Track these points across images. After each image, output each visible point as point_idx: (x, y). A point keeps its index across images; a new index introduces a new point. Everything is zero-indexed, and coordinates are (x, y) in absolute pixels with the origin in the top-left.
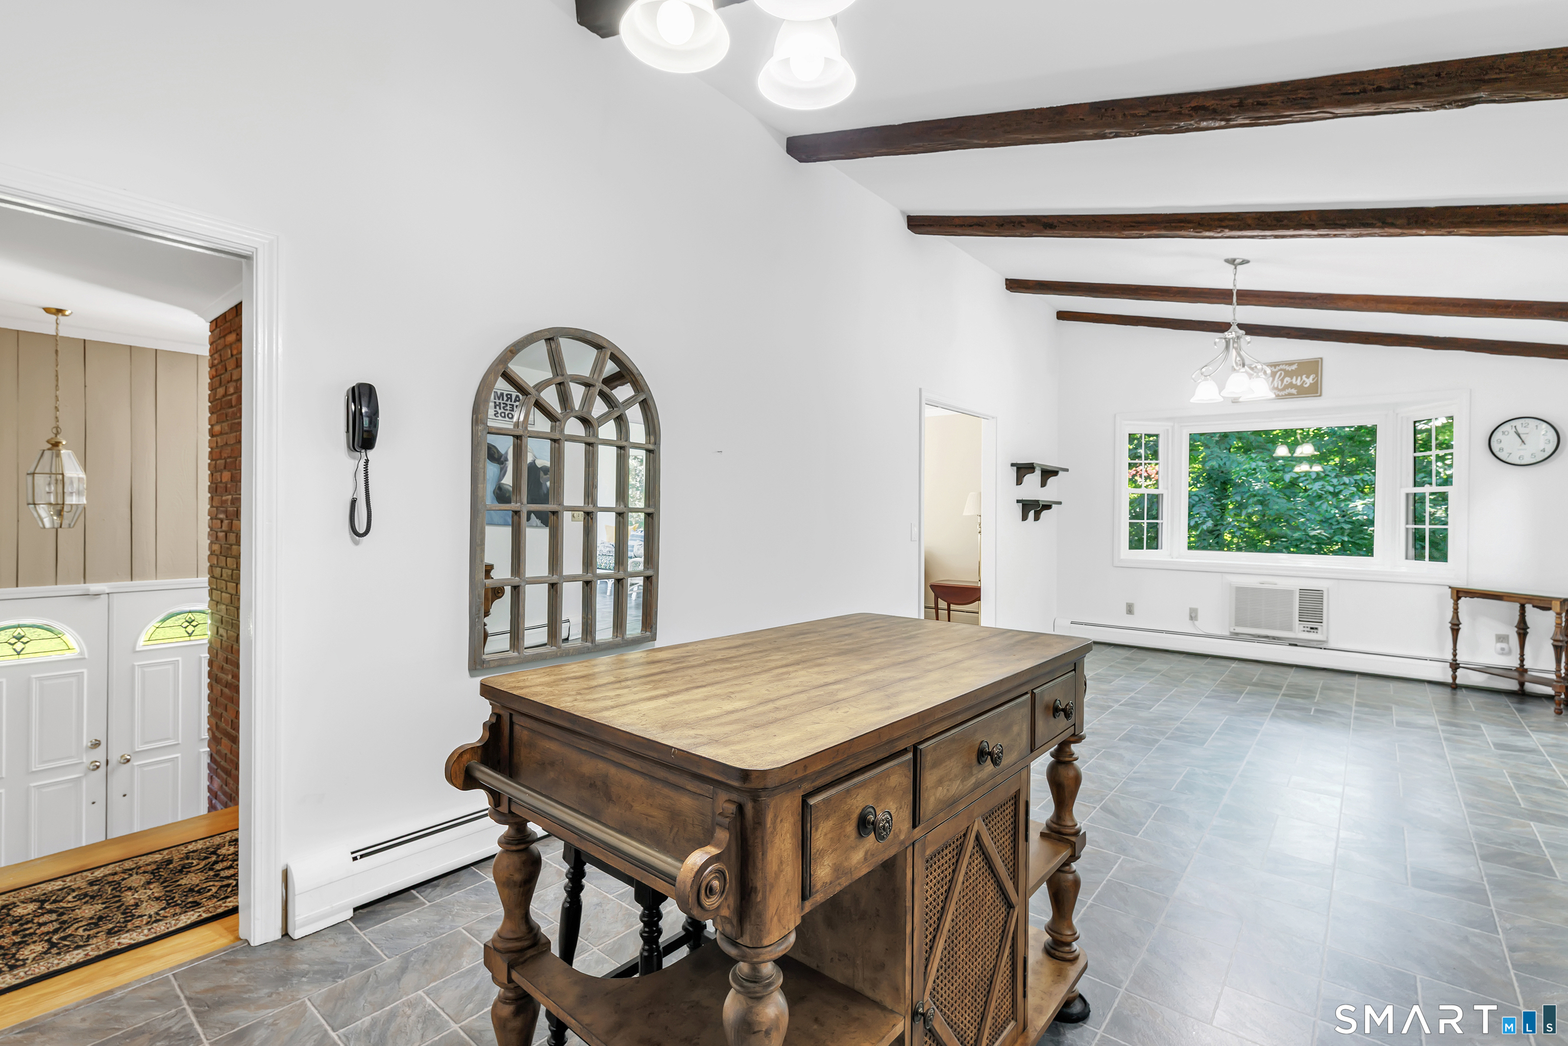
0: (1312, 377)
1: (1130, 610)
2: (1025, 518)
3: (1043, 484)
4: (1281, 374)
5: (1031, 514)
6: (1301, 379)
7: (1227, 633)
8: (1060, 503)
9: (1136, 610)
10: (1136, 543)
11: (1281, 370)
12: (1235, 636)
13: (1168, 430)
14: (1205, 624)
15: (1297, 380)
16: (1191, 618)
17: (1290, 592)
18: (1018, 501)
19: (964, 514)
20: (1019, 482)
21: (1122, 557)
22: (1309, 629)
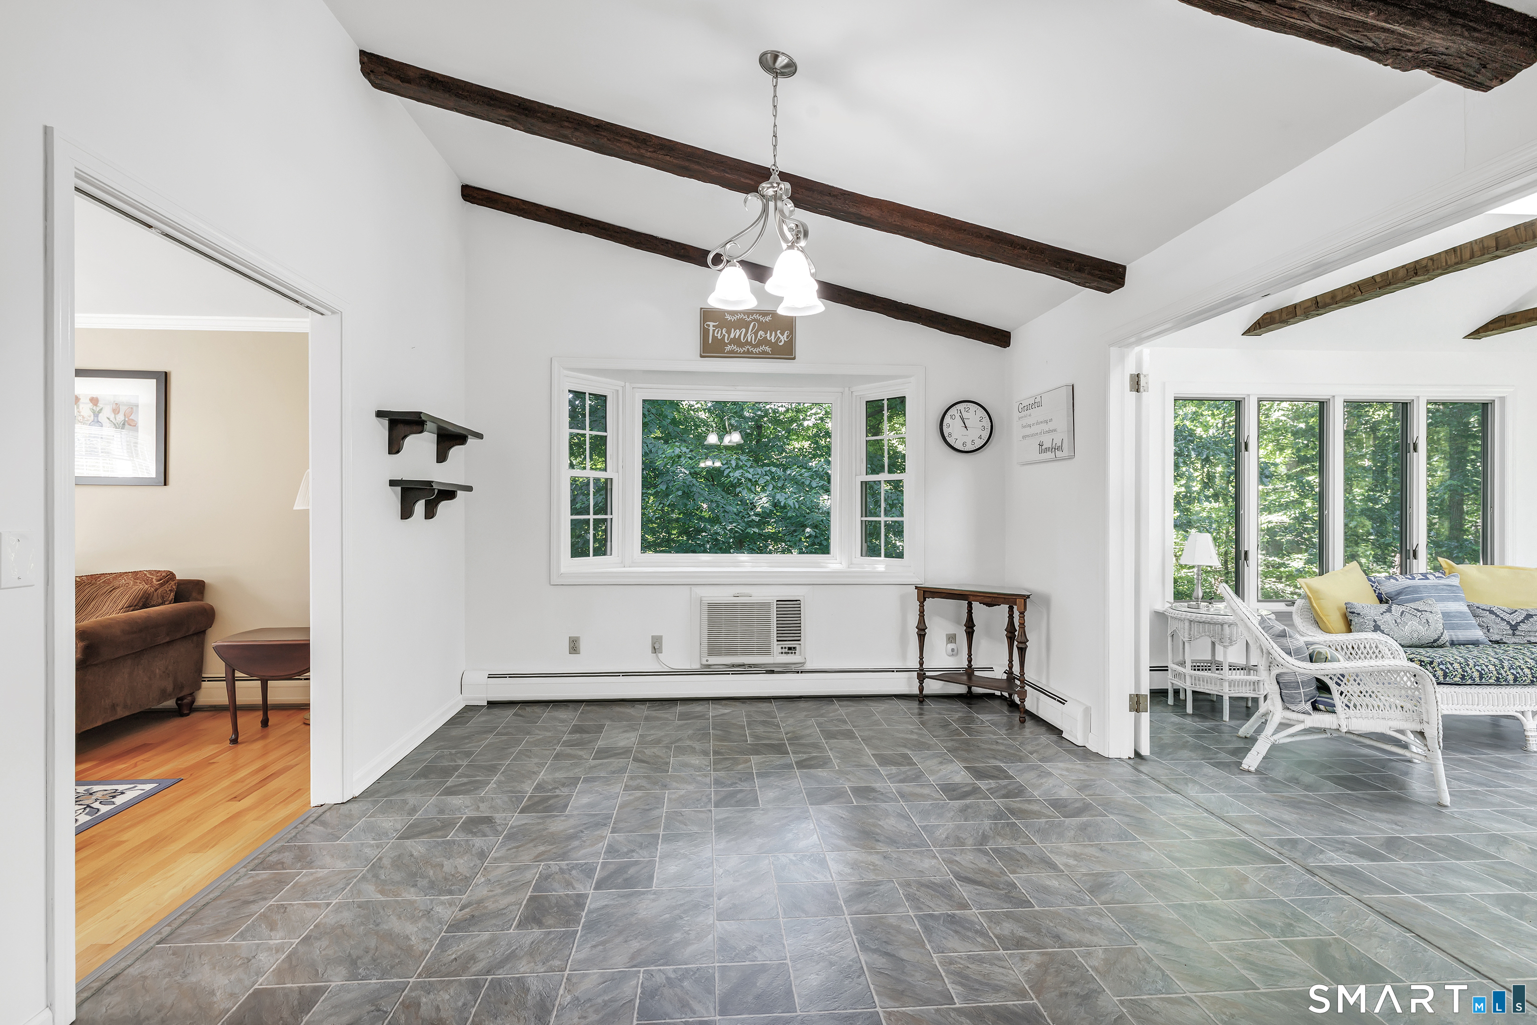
0: (786, 334)
1: (574, 647)
2: (406, 513)
3: (442, 457)
4: (754, 326)
5: (420, 507)
6: (776, 335)
7: (696, 666)
8: (469, 489)
9: (583, 646)
10: (579, 550)
11: (754, 320)
12: (707, 670)
13: (618, 391)
14: (672, 658)
15: (771, 336)
16: (655, 650)
17: (765, 606)
18: (393, 483)
19: (295, 508)
20: (394, 447)
21: (563, 570)
22: (787, 650)
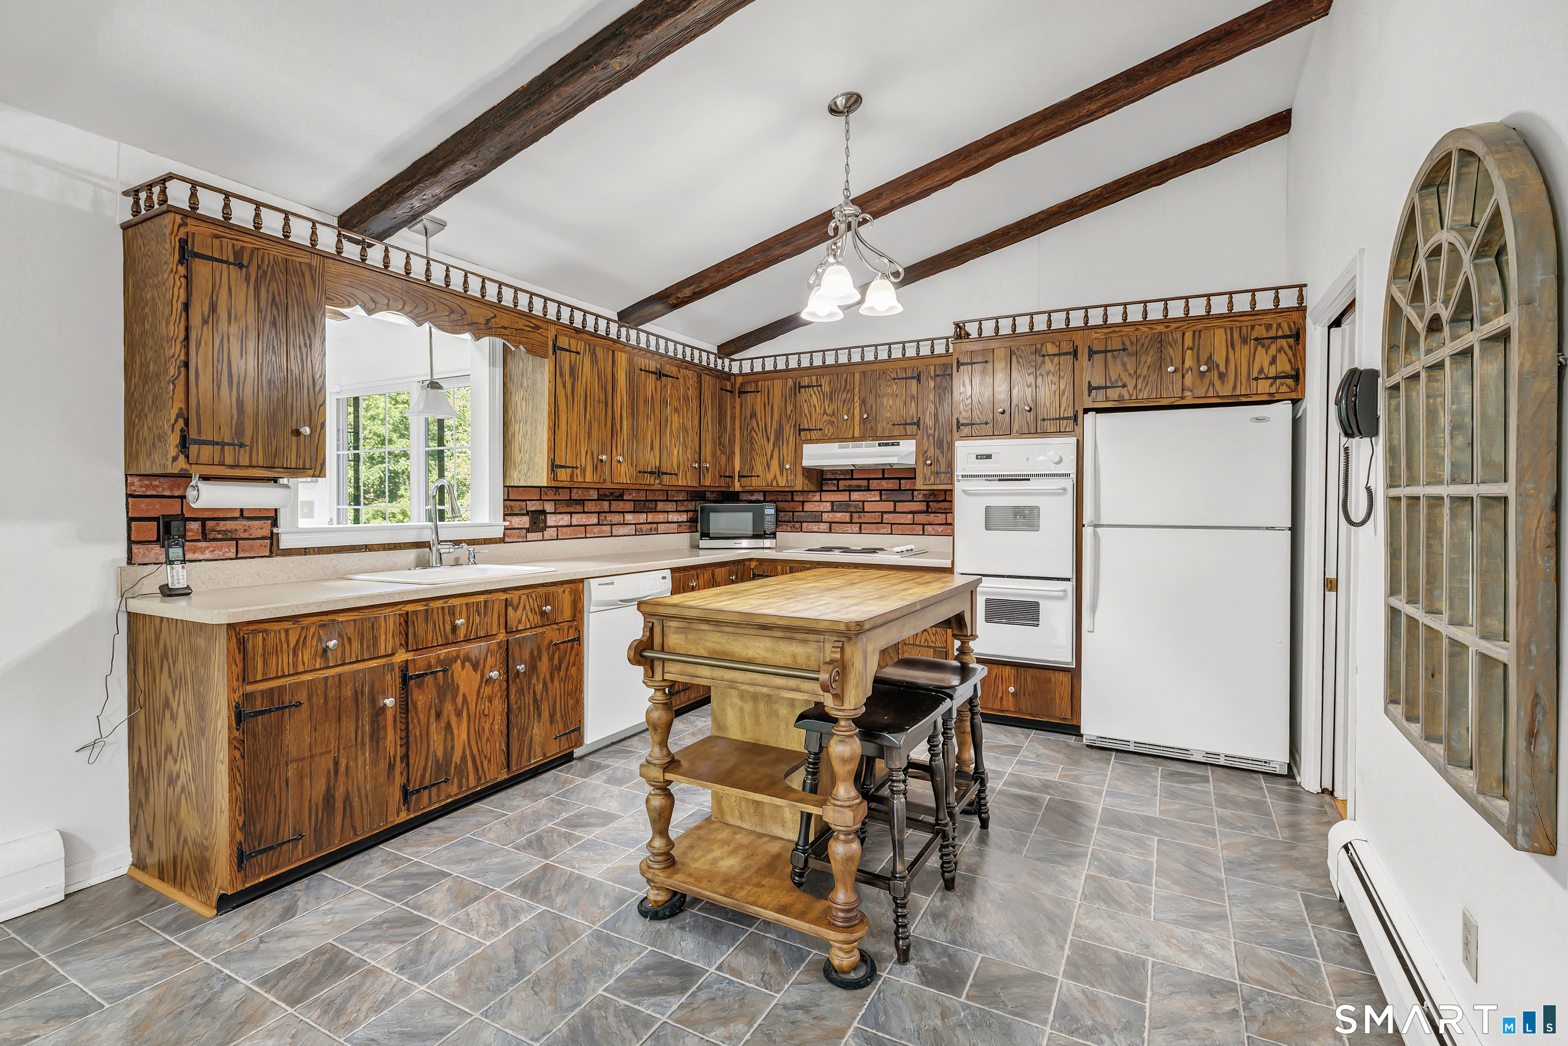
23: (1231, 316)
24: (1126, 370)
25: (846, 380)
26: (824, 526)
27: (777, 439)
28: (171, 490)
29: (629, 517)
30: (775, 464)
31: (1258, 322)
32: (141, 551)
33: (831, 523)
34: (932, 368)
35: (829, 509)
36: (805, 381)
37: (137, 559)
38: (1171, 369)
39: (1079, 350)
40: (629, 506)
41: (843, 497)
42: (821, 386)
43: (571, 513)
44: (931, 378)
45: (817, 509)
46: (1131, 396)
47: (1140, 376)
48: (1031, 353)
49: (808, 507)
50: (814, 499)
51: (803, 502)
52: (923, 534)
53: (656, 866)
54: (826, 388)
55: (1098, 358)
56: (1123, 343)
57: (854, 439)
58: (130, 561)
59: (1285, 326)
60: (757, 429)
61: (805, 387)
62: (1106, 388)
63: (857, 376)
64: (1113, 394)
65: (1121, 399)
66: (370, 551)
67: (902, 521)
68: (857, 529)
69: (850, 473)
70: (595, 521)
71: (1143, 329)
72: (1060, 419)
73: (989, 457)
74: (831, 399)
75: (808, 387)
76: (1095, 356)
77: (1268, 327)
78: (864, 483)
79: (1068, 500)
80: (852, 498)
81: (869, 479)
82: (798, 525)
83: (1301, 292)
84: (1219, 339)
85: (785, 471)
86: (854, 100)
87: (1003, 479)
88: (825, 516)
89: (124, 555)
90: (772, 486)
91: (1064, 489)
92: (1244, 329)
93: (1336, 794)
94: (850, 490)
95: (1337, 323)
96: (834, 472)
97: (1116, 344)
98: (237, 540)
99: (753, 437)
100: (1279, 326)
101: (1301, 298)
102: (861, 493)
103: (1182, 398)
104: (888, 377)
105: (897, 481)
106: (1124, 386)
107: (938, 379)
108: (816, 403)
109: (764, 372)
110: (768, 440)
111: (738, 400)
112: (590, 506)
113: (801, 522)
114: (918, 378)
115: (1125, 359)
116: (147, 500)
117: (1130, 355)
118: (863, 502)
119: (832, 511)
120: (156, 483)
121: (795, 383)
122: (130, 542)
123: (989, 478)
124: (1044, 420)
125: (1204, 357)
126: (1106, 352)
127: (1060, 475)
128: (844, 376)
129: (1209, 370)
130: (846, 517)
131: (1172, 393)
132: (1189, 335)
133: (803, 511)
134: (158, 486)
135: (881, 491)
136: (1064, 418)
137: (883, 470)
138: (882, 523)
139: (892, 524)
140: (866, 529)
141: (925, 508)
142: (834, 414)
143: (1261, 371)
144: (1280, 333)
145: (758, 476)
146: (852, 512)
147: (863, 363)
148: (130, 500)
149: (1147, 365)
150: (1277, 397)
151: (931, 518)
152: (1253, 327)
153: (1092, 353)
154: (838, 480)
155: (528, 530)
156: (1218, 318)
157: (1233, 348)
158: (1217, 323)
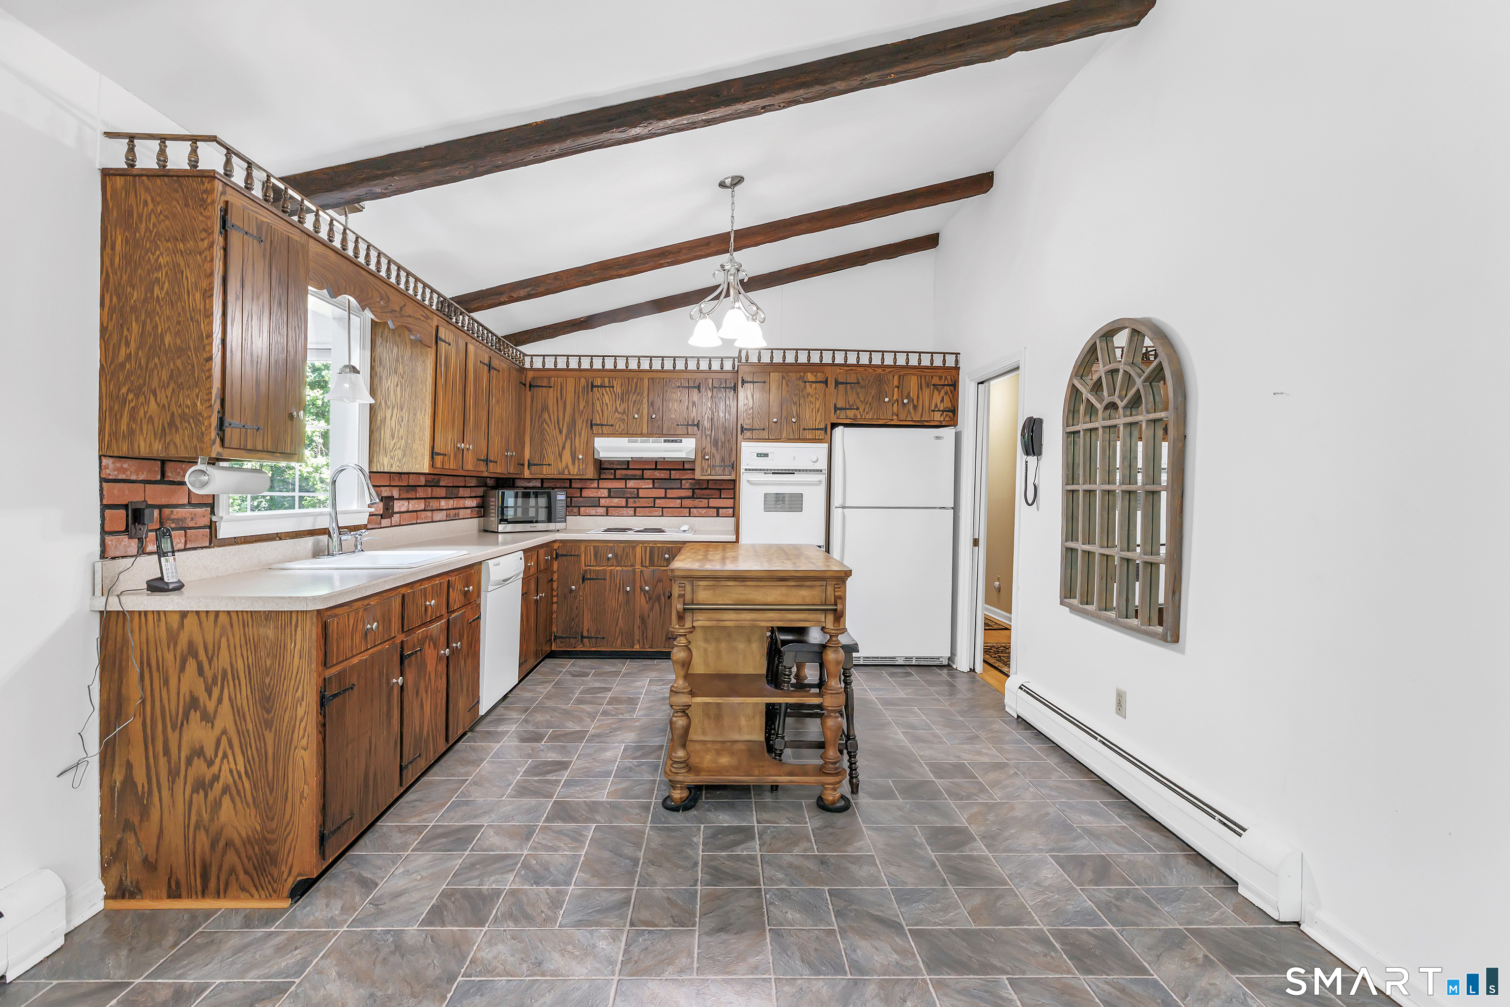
23: (919, 368)
24: (859, 398)
25: (636, 384)
26: (601, 510)
27: (569, 432)
28: (137, 475)
29: (443, 503)
30: (567, 454)
31: (935, 374)
32: (114, 543)
33: (607, 507)
34: (711, 381)
35: (607, 495)
36: (598, 382)
37: (111, 553)
38: (887, 400)
39: (829, 380)
40: (442, 492)
41: (620, 484)
42: (613, 387)
43: (408, 499)
44: (710, 389)
45: (595, 495)
46: (862, 416)
47: (867, 403)
48: (797, 379)
49: (586, 493)
50: (593, 486)
51: (581, 489)
52: (690, 516)
53: (683, 771)
54: (618, 389)
55: (841, 387)
56: (858, 379)
57: (642, 435)
58: (103, 555)
59: (949, 377)
60: (549, 422)
61: (597, 386)
62: (846, 409)
63: (646, 381)
64: (850, 413)
65: (855, 419)
66: (280, 539)
67: (672, 505)
68: (632, 512)
69: (627, 464)
70: (422, 507)
71: (870, 370)
72: (815, 429)
73: (766, 455)
74: (622, 400)
75: (601, 386)
76: (840, 386)
77: (940, 378)
78: (639, 472)
79: (823, 488)
80: (628, 486)
81: (643, 470)
82: (576, 510)
83: (957, 357)
84: (913, 382)
85: (576, 460)
86: (738, 181)
87: (776, 472)
88: (602, 502)
89: (97, 549)
90: (563, 473)
91: (820, 481)
92: (927, 377)
93: (976, 671)
94: (626, 479)
95: (982, 383)
96: (611, 462)
97: (852, 378)
98: (185, 529)
99: (544, 429)
100: (946, 378)
101: (957, 361)
102: (636, 481)
103: (892, 420)
104: (673, 385)
105: (668, 472)
106: (857, 409)
107: (715, 390)
108: (608, 401)
109: (556, 369)
110: (561, 432)
111: (529, 393)
112: (421, 493)
113: (579, 507)
114: (699, 388)
115: (859, 390)
116: (118, 484)
117: (862, 387)
118: (638, 489)
119: (609, 496)
120: (125, 466)
121: (588, 383)
122: (104, 532)
123: (766, 471)
124: (804, 429)
125: (905, 394)
126: (846, 383)
127: (817, 471)
128: (635, 381)
129: (908, 403)
130: (623, 502)
131: (886, 416)
132: (896, 377)
133: (581, 496)
134: (127, 470)
135: (653, 479)
136: (818, 429)
137: (656, 462)
138: (654, 507)
139: (663, 508)
140: (640, 513)
141: (691, 495)
142: (624, 412)
143: (936, 406)
144: (946, 383)
145: (549, 465)
146: (627, 498)
147: (651, 371)
148: (104, 484)
149: (872, 395)
150: (944, 423)
151: (697, 502)
152: (932, 377)
153: (837, 383)
154: (615, 469)
155: (382, 516)
156: (913, 368)
157: (922, 390)
158: (912, 371)
